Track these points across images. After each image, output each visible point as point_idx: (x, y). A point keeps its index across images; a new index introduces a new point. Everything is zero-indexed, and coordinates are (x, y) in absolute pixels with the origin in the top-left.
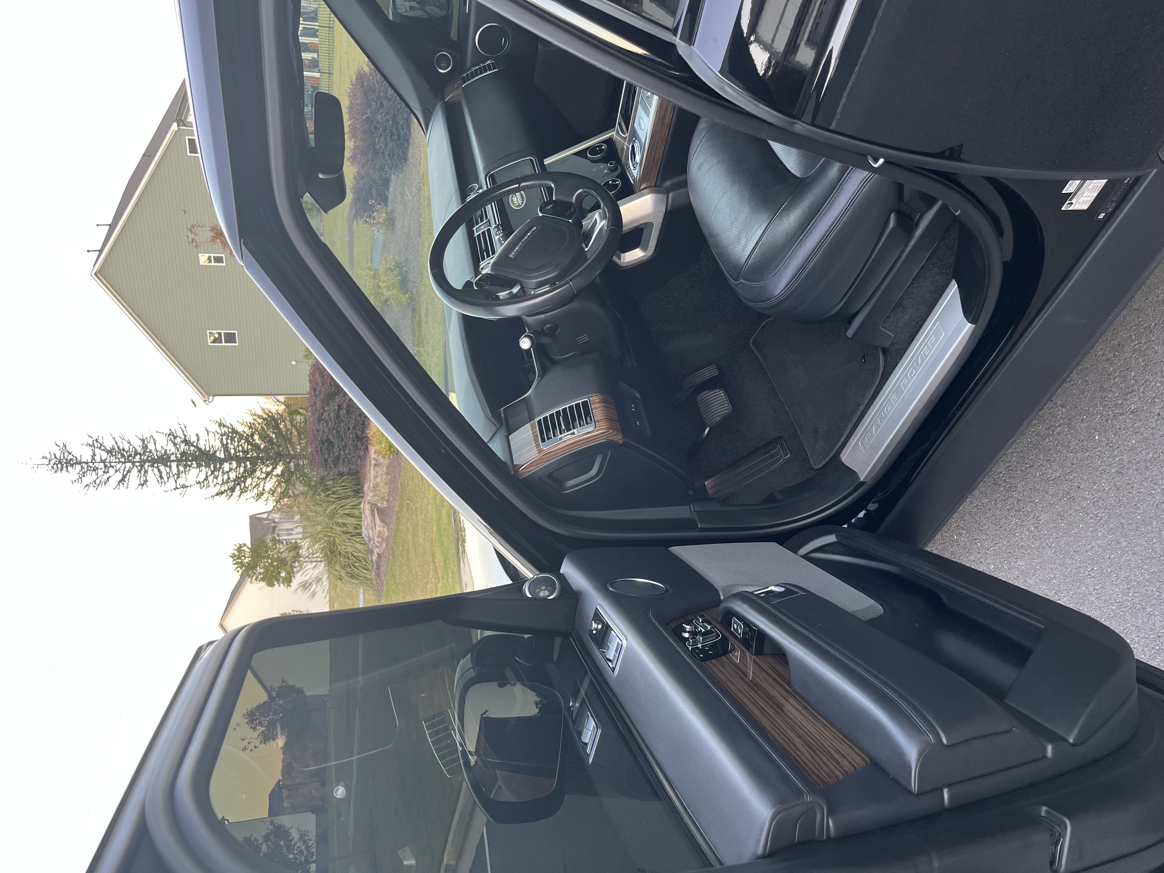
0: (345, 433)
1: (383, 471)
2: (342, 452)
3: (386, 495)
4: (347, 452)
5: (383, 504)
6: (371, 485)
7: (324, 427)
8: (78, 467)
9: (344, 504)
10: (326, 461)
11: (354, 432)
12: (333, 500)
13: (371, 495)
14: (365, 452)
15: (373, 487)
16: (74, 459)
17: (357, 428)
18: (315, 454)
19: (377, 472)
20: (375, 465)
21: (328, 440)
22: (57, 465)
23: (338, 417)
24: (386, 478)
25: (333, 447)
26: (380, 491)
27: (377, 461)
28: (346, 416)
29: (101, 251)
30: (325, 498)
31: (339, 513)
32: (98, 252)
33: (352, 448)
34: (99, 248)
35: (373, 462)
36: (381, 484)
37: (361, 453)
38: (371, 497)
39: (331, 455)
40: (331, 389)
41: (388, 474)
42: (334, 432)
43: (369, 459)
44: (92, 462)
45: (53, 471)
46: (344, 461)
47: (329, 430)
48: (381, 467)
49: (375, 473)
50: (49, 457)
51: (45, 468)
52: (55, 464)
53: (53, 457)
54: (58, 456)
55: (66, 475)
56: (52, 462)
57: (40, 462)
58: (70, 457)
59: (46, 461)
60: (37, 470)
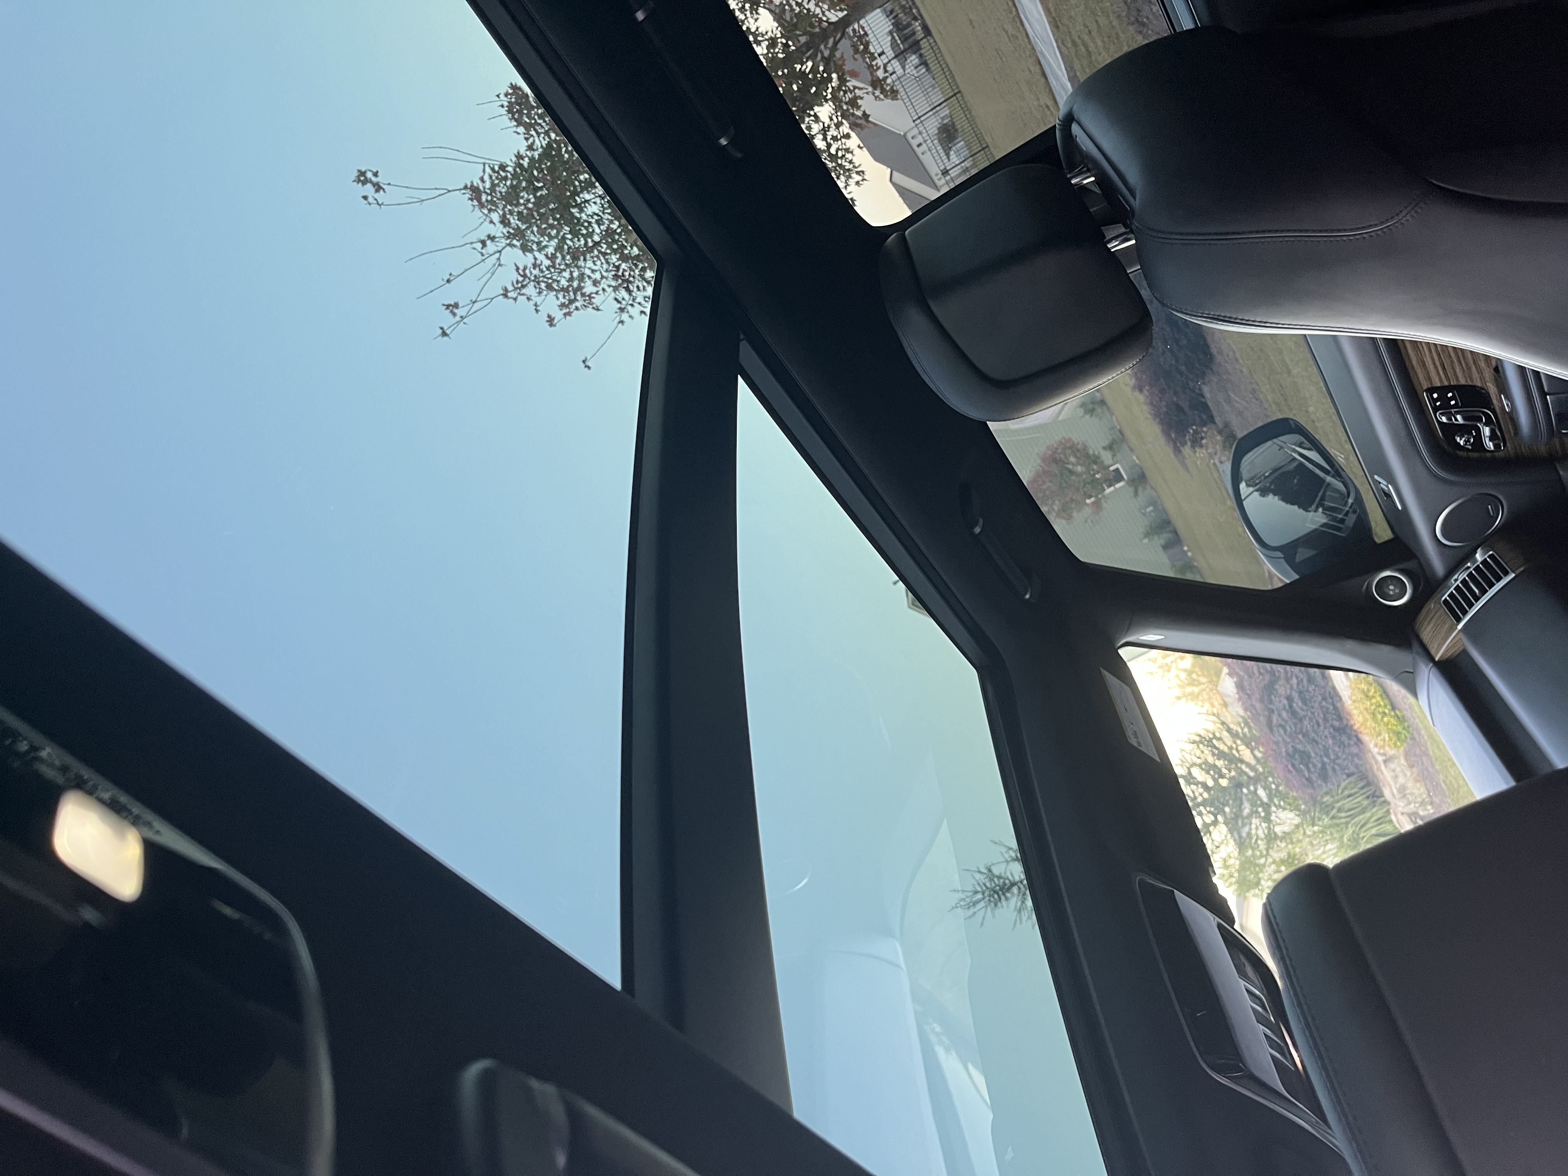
0: (1315, 732)
1: (1403, 765)
2: (1325, 759)
3: (1425, 796)
4: (1332, 757)
5: (1426, 810)
6: (1395, 791)
7: (1282, 737)
8: (1015, 890)
9: (1363, 822)
10: (1309, 780)
11: (1328, 725)
12: (1343, 820)
13: (1402, 804)
14: (1358, 746)
15: (1399, 792)
17: (1329, 717)
18: (1289, 776)
19: (1394, 771)
20: (1385, 761)
21: (1296, 750)
22: (993, 896)
23: (1293, 713)
24: (1412, 774)
25: (1309, 757)
26: (1412, 794)
27: (1384, 754)
28: (1304, 708)
30: (1330, 822)
31: (1363, 838)
33: (1337, 749)
35: (1380, 759)
36: (1410, 784)
37: (1354, 750)
38: (1403, 807)
39: (1312, 770)
40: (1264, 679)
41: (1411, 766)
42: (1300, 736)
43: (1370, 754)
45: (992, 904)
46: (1334, 770)
47: (1290, 736)
48: (1396, 761)
49: (1392, 774)
50: (979, 889)
51: (982, 904)
52: (990, 896)
53: (984, 888)
54: (988, 885)
55: (1008, 907)
56: (986, 895)
57: (974, 899)
58: (1001, 881)
59: (980, 896)
60: (975, 910)
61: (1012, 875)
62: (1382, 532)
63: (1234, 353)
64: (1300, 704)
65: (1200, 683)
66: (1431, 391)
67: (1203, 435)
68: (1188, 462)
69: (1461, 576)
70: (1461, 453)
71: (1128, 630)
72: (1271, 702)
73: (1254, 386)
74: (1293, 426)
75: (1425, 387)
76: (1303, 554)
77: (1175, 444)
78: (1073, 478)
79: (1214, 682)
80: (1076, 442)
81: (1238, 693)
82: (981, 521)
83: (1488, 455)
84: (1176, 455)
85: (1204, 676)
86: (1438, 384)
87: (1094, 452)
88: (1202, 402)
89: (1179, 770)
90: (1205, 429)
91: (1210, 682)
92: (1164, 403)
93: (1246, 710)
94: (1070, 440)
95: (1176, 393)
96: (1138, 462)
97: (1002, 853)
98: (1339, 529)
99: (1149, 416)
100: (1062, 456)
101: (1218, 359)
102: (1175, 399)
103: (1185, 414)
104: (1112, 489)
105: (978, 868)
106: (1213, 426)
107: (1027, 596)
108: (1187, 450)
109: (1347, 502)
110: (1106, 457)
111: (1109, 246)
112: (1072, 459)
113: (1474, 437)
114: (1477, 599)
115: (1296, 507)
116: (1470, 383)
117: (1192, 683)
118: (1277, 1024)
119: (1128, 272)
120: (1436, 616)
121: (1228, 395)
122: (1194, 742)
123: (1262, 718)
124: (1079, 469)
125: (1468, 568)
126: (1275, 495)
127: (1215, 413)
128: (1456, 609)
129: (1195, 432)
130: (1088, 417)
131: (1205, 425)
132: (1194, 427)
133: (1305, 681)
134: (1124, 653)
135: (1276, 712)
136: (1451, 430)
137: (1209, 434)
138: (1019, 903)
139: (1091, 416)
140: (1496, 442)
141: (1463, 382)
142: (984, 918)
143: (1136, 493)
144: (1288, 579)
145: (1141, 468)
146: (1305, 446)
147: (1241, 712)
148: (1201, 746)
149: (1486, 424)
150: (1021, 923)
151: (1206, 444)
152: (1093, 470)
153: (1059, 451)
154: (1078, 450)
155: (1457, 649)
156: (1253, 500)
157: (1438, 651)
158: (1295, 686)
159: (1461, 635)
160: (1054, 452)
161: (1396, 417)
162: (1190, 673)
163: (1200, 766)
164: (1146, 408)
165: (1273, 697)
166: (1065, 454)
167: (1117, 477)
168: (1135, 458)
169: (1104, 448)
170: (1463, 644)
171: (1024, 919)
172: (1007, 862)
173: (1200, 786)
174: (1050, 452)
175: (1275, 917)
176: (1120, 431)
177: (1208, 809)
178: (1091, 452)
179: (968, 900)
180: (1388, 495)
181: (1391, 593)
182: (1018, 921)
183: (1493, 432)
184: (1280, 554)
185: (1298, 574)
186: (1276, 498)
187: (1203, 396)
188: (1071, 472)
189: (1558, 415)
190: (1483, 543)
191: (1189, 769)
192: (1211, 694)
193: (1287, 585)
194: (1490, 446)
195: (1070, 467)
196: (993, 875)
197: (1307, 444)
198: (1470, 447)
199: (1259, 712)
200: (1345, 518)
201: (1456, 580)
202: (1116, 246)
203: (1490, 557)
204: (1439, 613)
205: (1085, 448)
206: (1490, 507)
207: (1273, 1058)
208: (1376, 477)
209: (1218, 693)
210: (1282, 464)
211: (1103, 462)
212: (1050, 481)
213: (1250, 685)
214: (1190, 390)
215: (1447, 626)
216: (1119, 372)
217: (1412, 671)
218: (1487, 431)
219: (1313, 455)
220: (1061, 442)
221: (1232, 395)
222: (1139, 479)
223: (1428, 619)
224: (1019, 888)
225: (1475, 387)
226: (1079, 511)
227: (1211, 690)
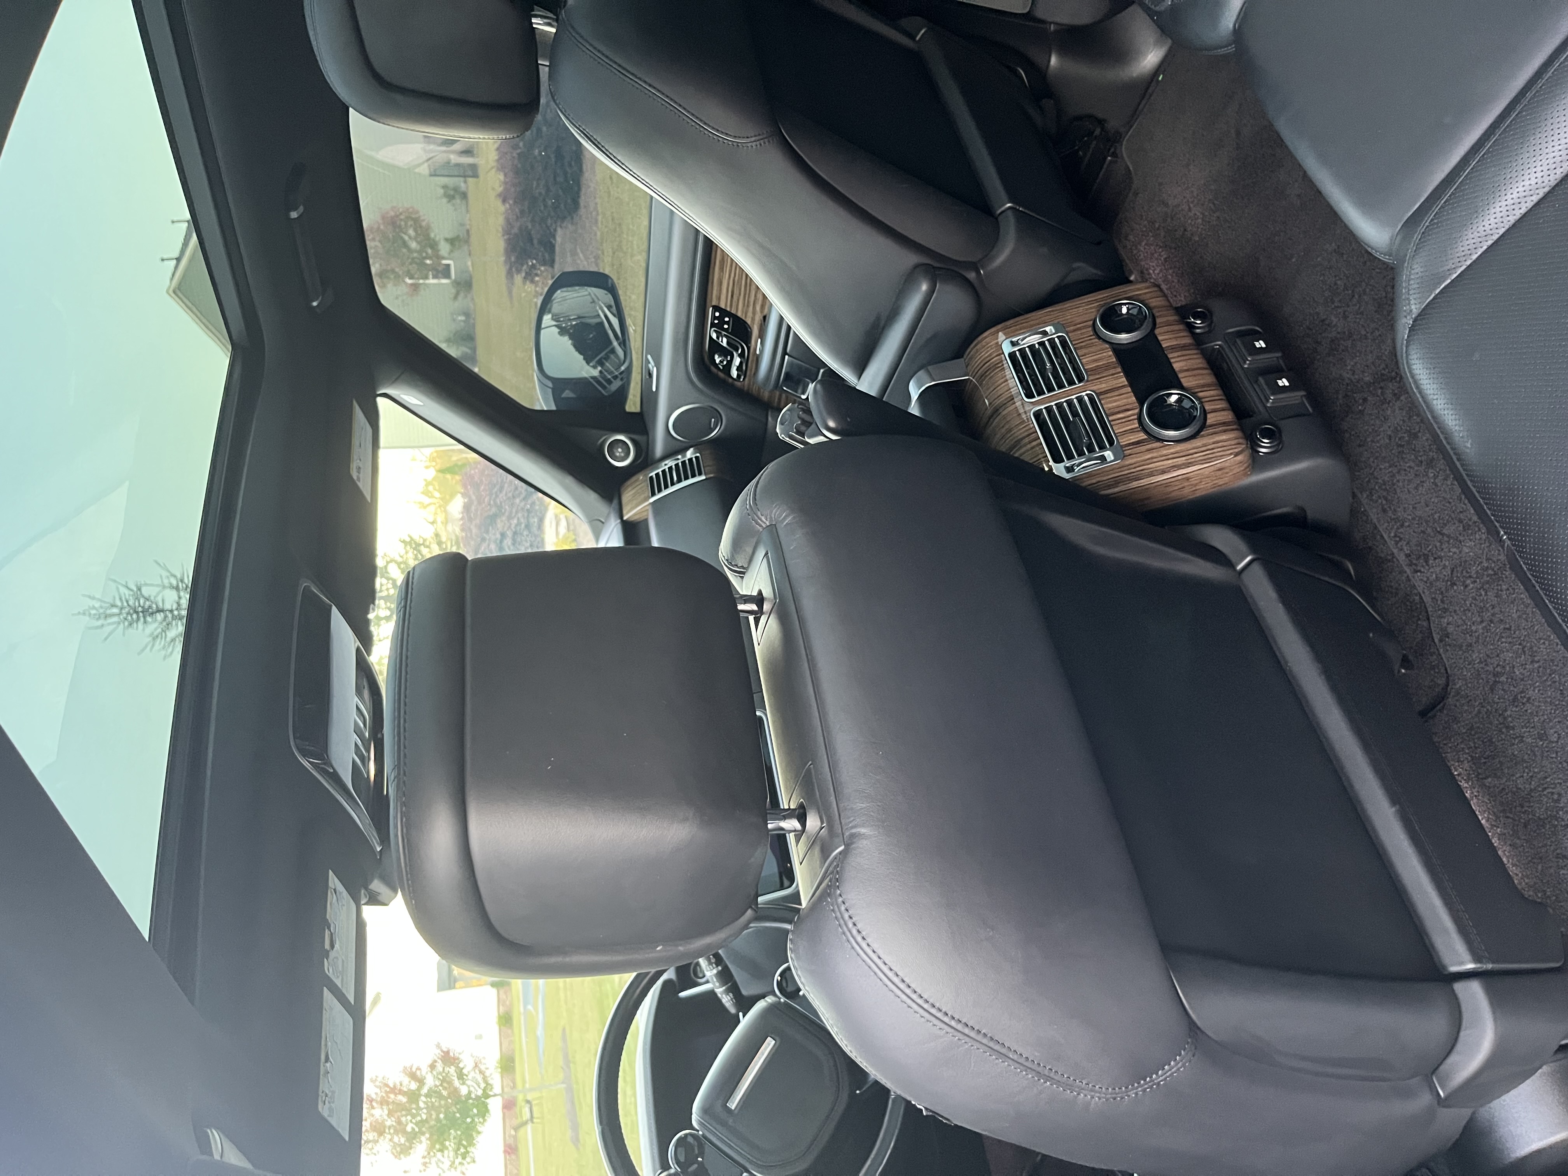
8: (160, 617)
16: (154, 606)
22: (131, 615)
29: (178, 260)
32: (175, 262)
34: (176, 255)
44: (177, 609)
45: (126, 623)
50: (119, 604)
51: (115, 619)
52: (128, 613)
53: (125, 604)
54: (131, 603)
55: (144, 630)
56: (123, 611)
57: (108, 612)
58: (148, 603)
59: (115, 610)
60: (105, 622)
61: (163, 601)
62: (633, 405)
63: (598, 214)
64: (510, 543)
65: (432, 497)
66: (716, 308)
67: (539, 272)
68: (515, 291)
69: (670, 463)
70: (713, 369)
71: (394, 382)
72: (487, 532)
73: (600, 252)
74: (610, 285)
75: (714, 303)
76: (567, 394)
77: (510, 269)
78: (404, 250)
79: (445, 501)
80: (422, 218)
81: (462, 513)
82: (301, 209)
83: (730, 380)
84: (507, 278)
85: (439, 491)
86: (723, 306)
87: (435, 236)
88: (551, 243)
89: (380, 562)
90: (542, 268)
91: (442, 499)
92: (519, 224)
93: (462, 530)
94: (417, 212)
95: (533, 221)
96: (471, 269)
97: (161, 577)
98: (604, 387)
99: (500, 229)
100: (403, 223)
101: (582, 211)
102: (530, 227)
103: (532, 244)
104: (435, 281)
105: (126, 582)
106: (550, 269)
107: (315, 304)
108: (518, 278)
109: (620, 367)
110: (444, 248)
111: (534, 20)
112: (411, 232)
113: (728, 361)
114: (673, 484)
115: (582, 357)
116: (744, 319)
117: (426, 493)
118: (369, 740)
119: (539, 62)
120: (640, 486)
121: (576, 249)
122: (404, 542)
123: (472, 543)
124: (414, 245)
125: (678, 459)
126: (570, 338)
127: (557, 259)
128: (655, 485)
129: (533, 266)
130: (445, 200)
131: (544, 264)
132: (534, 262)
133: (523, 526)
134: (381, 402)
135: (487, 541)
136: (715, 346)
137: (545, 274)
138: (159, 630)
139: (449, 202)
140: (740, 373)
141: (739, 314)
142: (110, 634)
143: (456, 298)
144: (546, 406)
145: (471, 277)
146: (611, 310)
147: (457, 530)
148: (408, 547)
149: (740, 356)
150: (151, 649)
151: (537, 281)
152: (427, 253)
153: (402, 217)
154: (421, 227)
155: (641, 517)
156: (550, 333)
157: (627, 513)
158: (513, 526)
159: (650, 508)
160: (397, 216)
161: (683, 318)
162: (428, 484)
163: (399, 564)
164: (501, 220)
165: (490, 528)
166: (406, 224)
167: (445, 272)
168: (469, 263)
169: (446, 240)
170: (648, 515)
171: (157, 646)
172: (164, 587)
173: (390, 582)
174: (392, 214)
175: (413, 578)
176: (468, 231)
177: (388, 604)
178: (432, 235)
179: (101, 611)
180: (650, 375)
181: (618, 454)
182: (149, 648)
183: (741, 363)
184: (550, 385)
185: (556, 405)
186: (570, 342)
187: (554, 237)
188: (405, 244)
189: (787, 374)
190: (696, 446)
191: (388, 563)
192: (439, 510)
193: (543, 411)
194: (734, 373)
195: (406, 238)
196: (141, 594)
197: (614, 309)
198: (721, 367)
199: (474, 536)
200: (612, 380)
201: (666, 465)
202: (538, 23)
203: (697, 458)
204: (642, 485)
205: (428, 228)
206: (713, 420)
207: (354, 762)
208: (649, 357)
209: (445, 511)
210: (587, 315)
211: (438, 251)
212: (380, 241)
213: (476, 510)
214: (547, 226)
215: (643, 496)
216: (491, 137)
217: (603, 521)
218: (737, 361)
219: (615, 321)
220: (408, 209)
221: (579, 250)
222: (464, 285)
223: (634, 486)
224: (166, 617)
225: (745, 322)
226: (395, 285)
227: (440, 507)
